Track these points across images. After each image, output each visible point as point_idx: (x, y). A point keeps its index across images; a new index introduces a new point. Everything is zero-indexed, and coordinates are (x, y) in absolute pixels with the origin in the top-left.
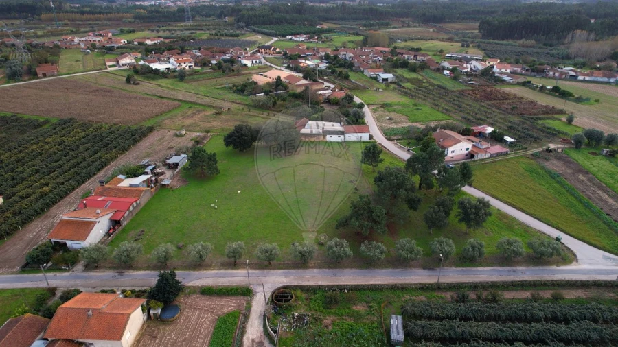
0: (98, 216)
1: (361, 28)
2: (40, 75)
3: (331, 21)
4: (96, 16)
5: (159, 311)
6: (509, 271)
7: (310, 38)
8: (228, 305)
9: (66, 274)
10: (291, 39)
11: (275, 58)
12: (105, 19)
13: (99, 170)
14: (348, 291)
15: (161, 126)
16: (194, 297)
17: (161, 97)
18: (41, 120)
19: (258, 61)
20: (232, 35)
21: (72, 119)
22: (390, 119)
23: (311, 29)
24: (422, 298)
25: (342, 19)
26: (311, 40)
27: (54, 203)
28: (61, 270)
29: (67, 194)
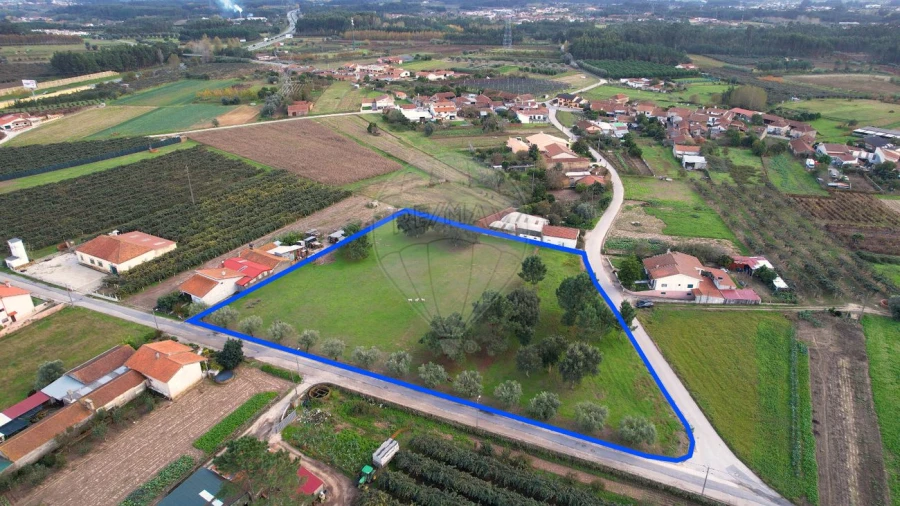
0: (222, 278)
1: (755, 71)
2: (290, 114)
3: (716, 56)
4: (403, 34)
5: (216, 373)
6: (577, 443)
7: (652, 84)
8: (273, 384)
9: (179, 323)
10: (625, 84)
11: (572, 113)
12: (412, 39)
13: (269, 232)
14: (383, 407)
15: (360, 192)
16: (254, 370)
17: (389, 156)
18: (258, 168)
19: (542, 117)
20: (546, 73)
21: (283, 171)
22: (636, 225)
23: (666, 69)
24: (450, 437)
25: (737, 53)
26: (652, 88)
27: (212, 257)
28: (177, 318)
29: (227, 251)
